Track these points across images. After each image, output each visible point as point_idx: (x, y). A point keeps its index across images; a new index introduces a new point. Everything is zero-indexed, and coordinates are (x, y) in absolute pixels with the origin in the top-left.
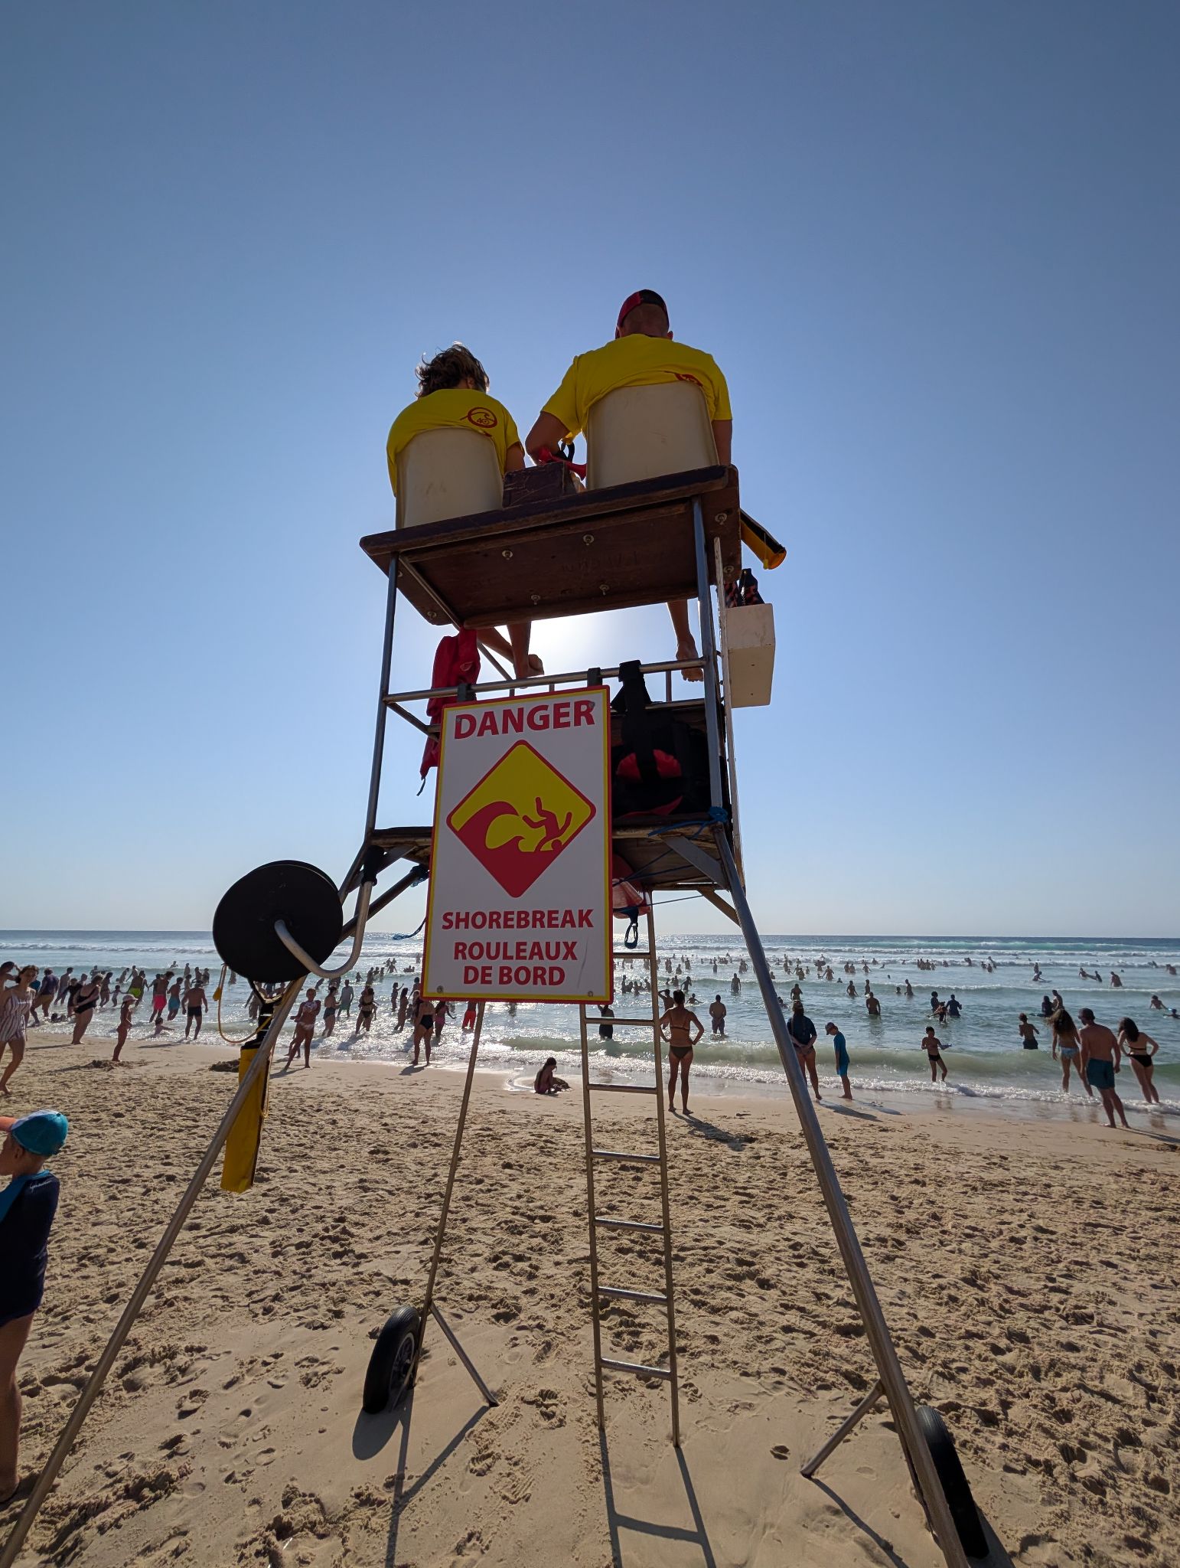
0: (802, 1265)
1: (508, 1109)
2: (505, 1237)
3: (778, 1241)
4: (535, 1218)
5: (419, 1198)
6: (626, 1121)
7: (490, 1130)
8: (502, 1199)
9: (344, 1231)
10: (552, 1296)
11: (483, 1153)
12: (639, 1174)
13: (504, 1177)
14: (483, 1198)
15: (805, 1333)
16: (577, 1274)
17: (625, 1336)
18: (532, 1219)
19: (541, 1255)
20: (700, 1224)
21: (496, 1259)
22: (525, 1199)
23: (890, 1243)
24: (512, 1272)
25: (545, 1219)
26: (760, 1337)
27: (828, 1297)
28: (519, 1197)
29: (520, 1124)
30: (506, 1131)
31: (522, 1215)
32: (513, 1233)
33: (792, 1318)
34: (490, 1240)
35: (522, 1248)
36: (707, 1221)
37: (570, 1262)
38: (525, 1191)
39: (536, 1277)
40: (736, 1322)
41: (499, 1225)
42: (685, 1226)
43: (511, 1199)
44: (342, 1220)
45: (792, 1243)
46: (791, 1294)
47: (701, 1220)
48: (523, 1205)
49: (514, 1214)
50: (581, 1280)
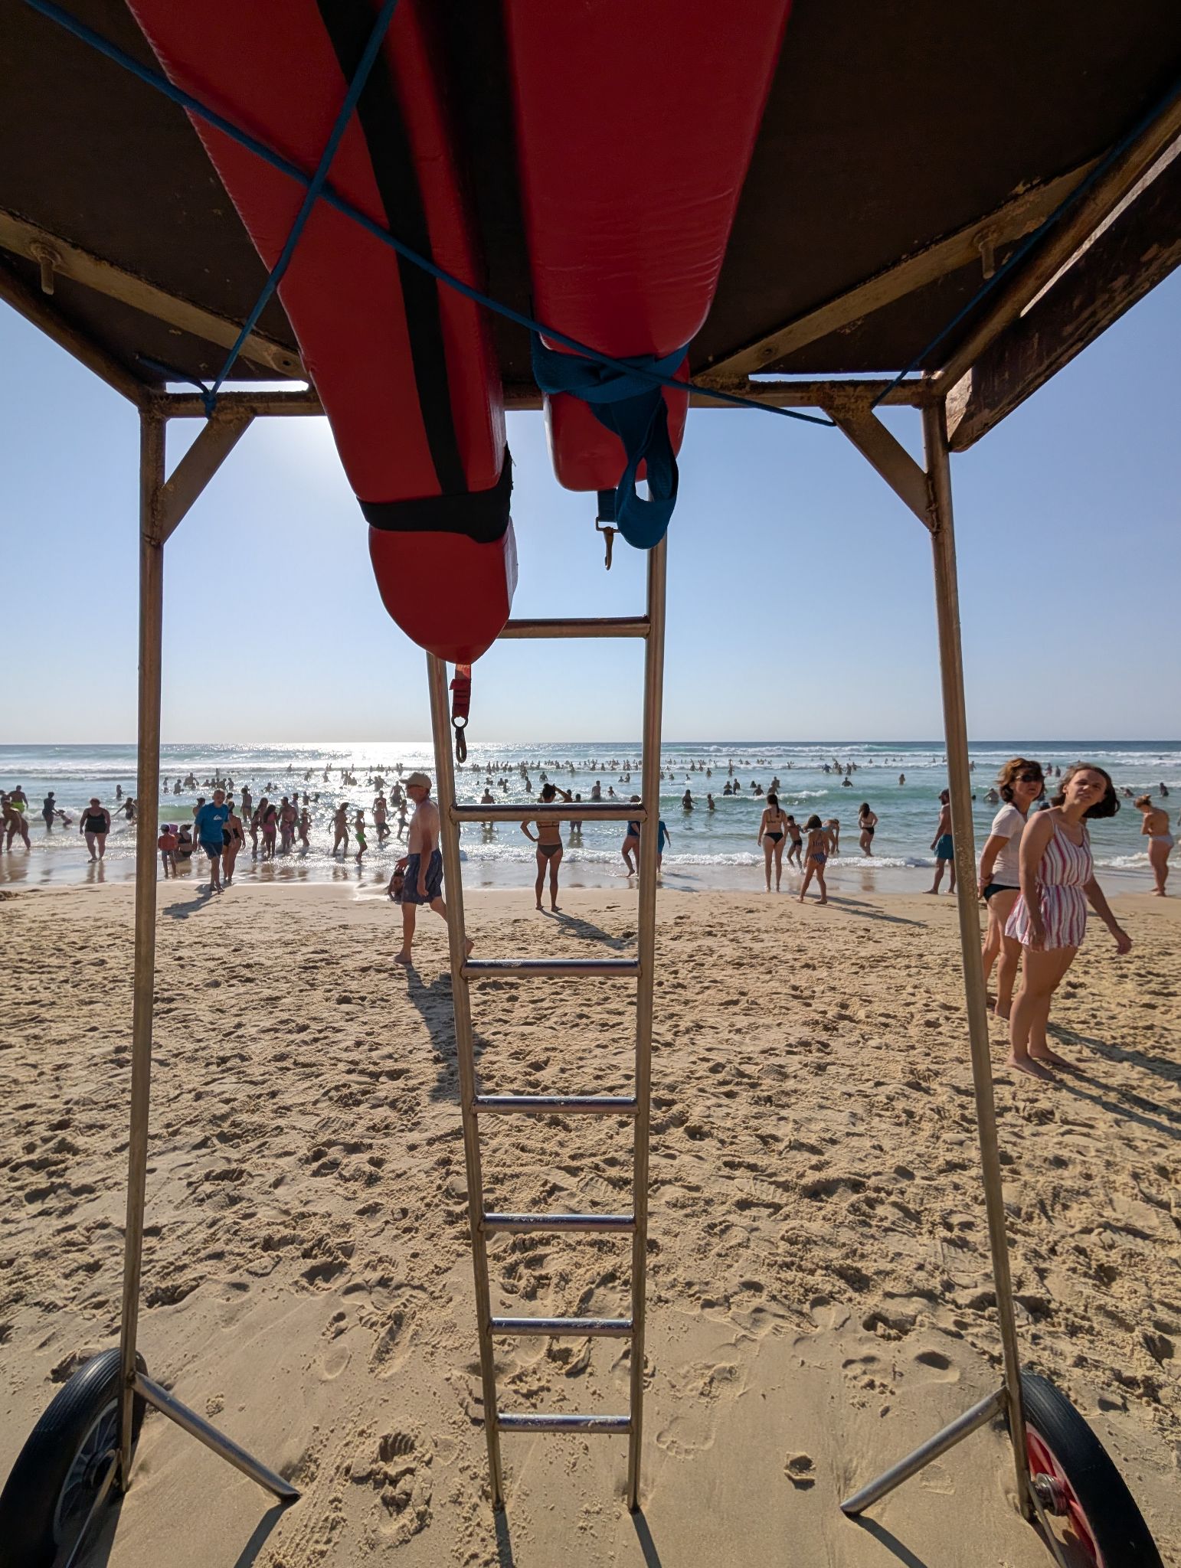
0: (730, 1095)
1: (350, 923)
2: (333, 1115)
3: (694, 1063)
4: (380, 1074)
5: (207, 1065)
6: (491, 925)
7: (326, 952)
8: (334, 1050)
9: (64, 1147)
10: (404, 1212)
11: (312, 985)
12: (513, 992)
13: (338, 1016)
14: (306, 1055)
15: (768, 1206)
16: (445, 1162)
17: (522, 1269)
18: (375, 1076)
19: (387, 1135)
20: (598, 1051)
21: (318, 1155)
22: (366, 1047)
23: (814, 1047)
24: (341, 1175)
25: (394, 1075)
26: (712, 1226)
27: (776, 1139)
28: (358, 1044)
29: (366, 941)
30: (346, 952)
31: (362, 1072)
32: (346, 1105)
33: (744, 1185)
34: (309, 1123)
35: (359, 1130)
36: (605, 1047)
37: (431, 1142)
38: (368, 1034)
39: (379, 1179)
40: (675, 1206)
41: (325, 1094)
42: (581, 1059)
43: (346, 1050)
44: (63, 1125)
45: (711, 1064)
46: (732, 1143)
47: (598, 1046)
48: (362, 1057)
49: (349, 1072)
50: (448, 1174)
